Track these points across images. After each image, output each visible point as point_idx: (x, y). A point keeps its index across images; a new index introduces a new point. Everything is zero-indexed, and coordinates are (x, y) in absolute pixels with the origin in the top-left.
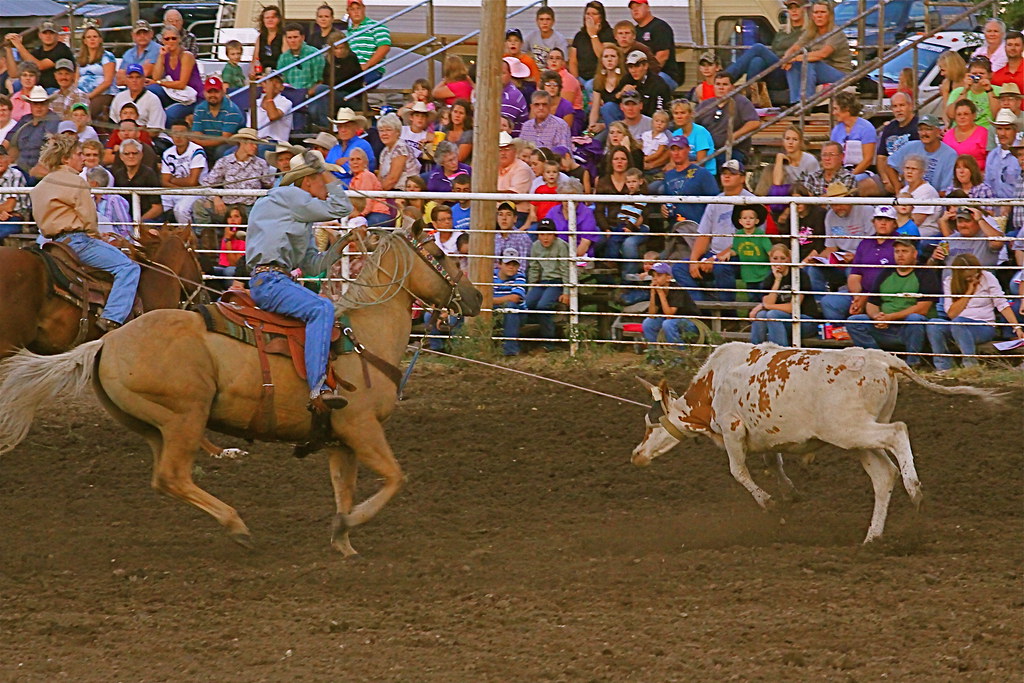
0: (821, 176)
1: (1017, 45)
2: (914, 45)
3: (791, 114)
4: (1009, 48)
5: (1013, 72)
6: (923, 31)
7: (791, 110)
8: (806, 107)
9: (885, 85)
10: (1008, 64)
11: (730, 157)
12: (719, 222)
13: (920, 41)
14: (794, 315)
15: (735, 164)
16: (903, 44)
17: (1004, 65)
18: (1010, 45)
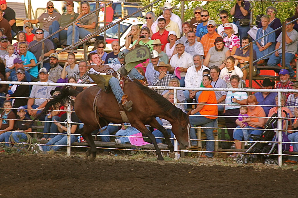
0: (78, 74)
1: (163, 23)
2: (119, 22)
3: (68, 49)
4: (160, 25)
5: (161, 34)
6: (121, 17)
7: (68, 47)
8: (74, 47)
9: (106, 38)
10: (159, 31)
11: (42, 66)
12: (38, 93)
13: (121, 21)
14: (68, 132)
15: (45, 70)
16: (114, 22)
17: (158, 31)
18: (160, 23)
